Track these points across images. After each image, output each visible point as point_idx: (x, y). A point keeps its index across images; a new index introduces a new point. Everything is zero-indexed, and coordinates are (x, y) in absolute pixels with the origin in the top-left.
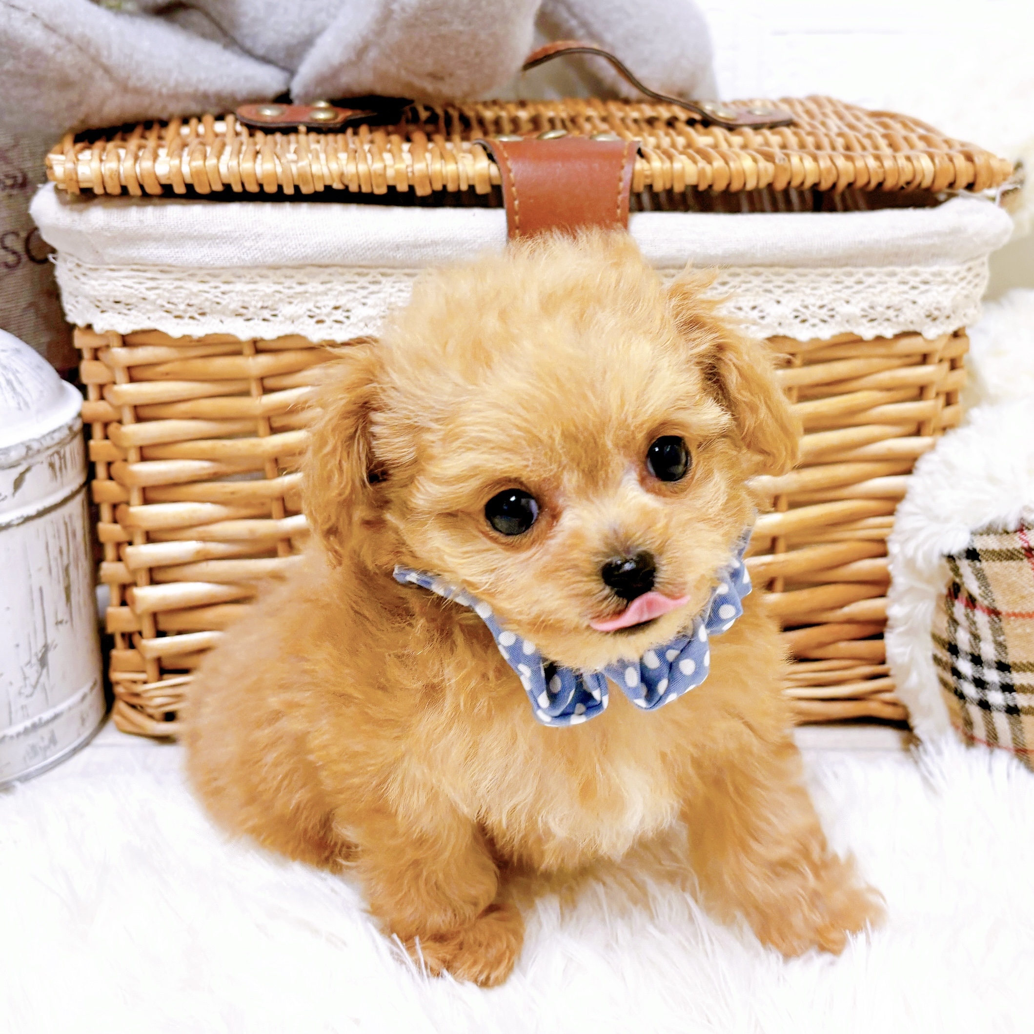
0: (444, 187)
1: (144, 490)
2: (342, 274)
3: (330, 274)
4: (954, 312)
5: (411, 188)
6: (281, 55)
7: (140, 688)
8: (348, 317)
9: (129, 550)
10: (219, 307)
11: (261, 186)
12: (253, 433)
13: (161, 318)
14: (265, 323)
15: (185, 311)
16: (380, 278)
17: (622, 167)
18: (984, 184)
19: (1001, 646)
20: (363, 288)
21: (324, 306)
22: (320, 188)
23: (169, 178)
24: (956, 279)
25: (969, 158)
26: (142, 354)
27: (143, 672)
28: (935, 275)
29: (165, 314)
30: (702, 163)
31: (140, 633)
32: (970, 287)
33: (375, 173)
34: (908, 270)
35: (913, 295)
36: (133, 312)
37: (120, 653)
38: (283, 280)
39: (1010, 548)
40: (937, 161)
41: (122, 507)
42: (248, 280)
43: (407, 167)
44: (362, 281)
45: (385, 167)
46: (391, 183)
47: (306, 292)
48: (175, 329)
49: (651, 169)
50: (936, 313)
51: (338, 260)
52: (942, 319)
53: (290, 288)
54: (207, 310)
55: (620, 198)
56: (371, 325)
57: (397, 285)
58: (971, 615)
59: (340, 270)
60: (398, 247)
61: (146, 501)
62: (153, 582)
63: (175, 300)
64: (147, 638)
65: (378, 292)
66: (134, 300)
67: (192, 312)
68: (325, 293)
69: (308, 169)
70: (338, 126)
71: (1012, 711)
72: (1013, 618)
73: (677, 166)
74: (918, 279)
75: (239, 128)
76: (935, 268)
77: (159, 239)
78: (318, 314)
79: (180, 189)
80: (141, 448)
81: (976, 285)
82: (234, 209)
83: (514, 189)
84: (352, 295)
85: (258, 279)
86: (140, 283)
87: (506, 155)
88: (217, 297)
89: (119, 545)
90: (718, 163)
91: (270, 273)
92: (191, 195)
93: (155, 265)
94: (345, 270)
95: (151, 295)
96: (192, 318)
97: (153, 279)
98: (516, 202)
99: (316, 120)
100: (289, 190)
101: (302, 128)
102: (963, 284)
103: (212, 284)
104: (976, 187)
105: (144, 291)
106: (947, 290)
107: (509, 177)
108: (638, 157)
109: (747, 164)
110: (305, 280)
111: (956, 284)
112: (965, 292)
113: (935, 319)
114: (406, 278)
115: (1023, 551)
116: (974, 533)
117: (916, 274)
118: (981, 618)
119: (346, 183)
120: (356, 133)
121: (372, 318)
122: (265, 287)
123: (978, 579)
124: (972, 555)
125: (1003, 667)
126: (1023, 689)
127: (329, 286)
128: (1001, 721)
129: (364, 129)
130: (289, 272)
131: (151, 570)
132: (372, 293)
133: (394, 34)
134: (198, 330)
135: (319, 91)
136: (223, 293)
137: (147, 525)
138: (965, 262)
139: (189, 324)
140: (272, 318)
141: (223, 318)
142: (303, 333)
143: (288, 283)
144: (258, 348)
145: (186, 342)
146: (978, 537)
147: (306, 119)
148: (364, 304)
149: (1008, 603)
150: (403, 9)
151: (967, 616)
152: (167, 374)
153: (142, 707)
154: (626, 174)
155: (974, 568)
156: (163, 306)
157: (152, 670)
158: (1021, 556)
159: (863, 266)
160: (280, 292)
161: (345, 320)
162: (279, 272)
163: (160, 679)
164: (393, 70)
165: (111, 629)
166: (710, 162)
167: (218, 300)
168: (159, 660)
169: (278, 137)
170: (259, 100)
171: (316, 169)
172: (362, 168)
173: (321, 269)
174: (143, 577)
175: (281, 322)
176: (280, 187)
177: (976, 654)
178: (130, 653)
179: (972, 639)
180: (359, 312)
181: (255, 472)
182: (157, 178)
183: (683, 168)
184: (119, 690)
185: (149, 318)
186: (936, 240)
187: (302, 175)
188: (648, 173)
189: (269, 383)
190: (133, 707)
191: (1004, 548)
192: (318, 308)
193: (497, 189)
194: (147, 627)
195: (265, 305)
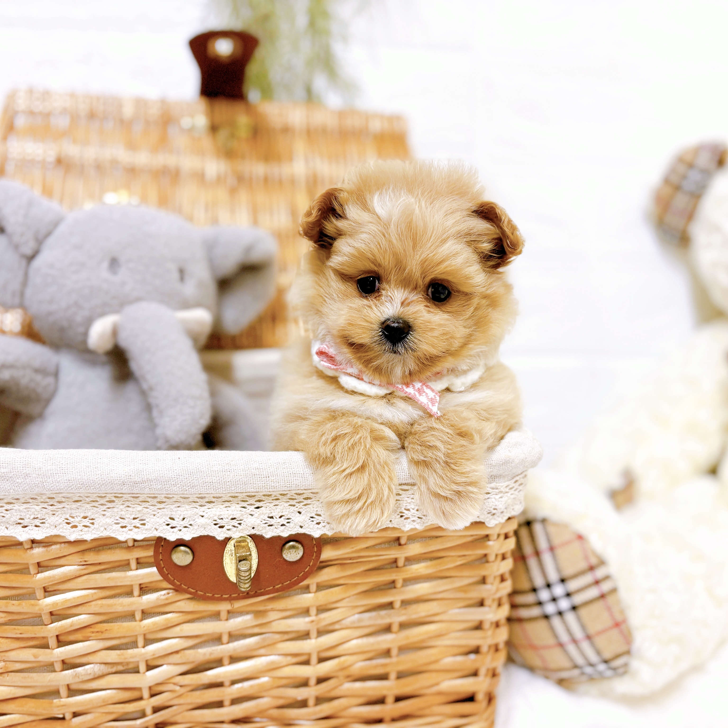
4: (506, 508)
10: (4, 519)
14: (37, 528)
20: (103, 505)
21: (77, 516)
24: (507, 489)
28: (493, 488)
32: (516, 493)
47: (64, 508)
50: (494, 511)
52: (498, 514)
56: (108, 529)
57: (126, 504)
65: (113, 508)
76: (494, 485)
78: (73, 522)
81: (520, 491)
84: (94, 510)
102: (512, 491)
106: (502, 497)
111: (507, 492)
112: (513, 496)
113: (493, 514)
121: (109, 524)
132: (110, 508)
136: (7, 510)
138: (512, 479)
140: (41, 525)
141: (8, 526)
148: (104, 515)
160: (46, 508)
161: (91, 525)
175: (47, 528)
180: (100, 520)
192: (72, 518)
195: (36, 517)
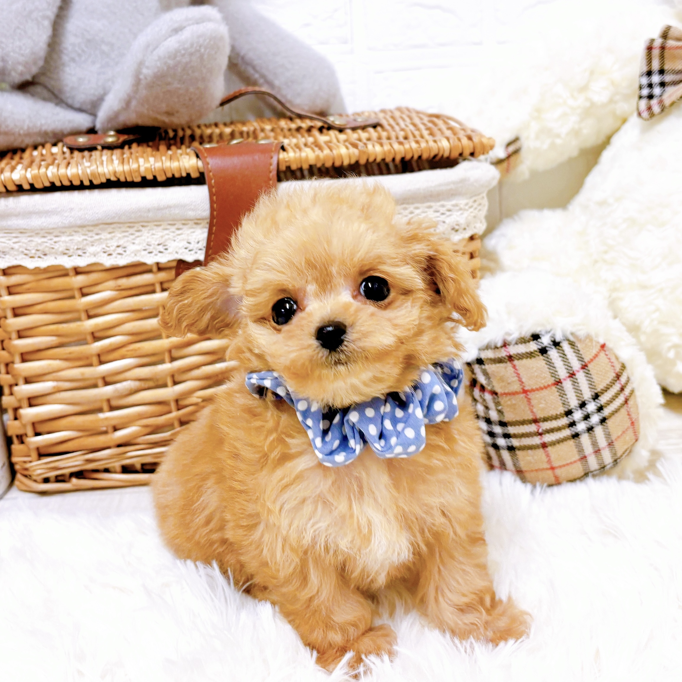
0: (173, 175)
1: (22, 354)
2: (120, 228)
3: (113, 228)
4: (468, 226)
5: (155, 177)
6: (89, 107)
7: (28, 465)
8: (125, 251)
9: (16, 389)
10: (54, 251)
11: (71, 182)
12: (79, 319)
13: (23, 258)
14: (79, 258)
15: (35, 254)
16: (141, 228)
17: (272, 158)
18: (479, 152)
19: (500, 412)
20: (132, 234)
21: (112, 246)
22: (104, 181)
23: (20, 181)
24: (467, 207)
25: (470, 138)
26: (14, 280)
27: (29, 456)
28: (454, 206)
29: (24, 256)
30: (318, 152)
31: (26, 435)
32: (476, 211)
33: (133, 170)
34: (439, 204)
35: (443, 218)
36: (7, 256)
37: (16, 447)
38: (87, 233)
39: (500, 356)
40: (451, 141)
41: (11, 365)
42: (68, 234)
43: (151, 166)
44: (131, 231)
45: (139, 166)
46: (143, 175)
47: (100, 239)
48: (31, 264)
49: (289, 157)
50: (457, 227)
51: (116, 220)
52: (461, 230)
53: (91, 237)
54: (47, 252)
55: (271, 175)
56: (138, 255)
57: (151, 232)
58: (482, 396)
59: (119, 225)
60: (149, 211)
61: (24, 360)
62: (31, 405)
63: (29, 248)
64: (30, 437)
65: (141, 236)
66: (7, 250)
67: (39, 254)
68: (112, 239)
69: (96, 171)
70: (119, 145)
71: (511, 449)
72: (504, 396)
73: (303, 155)
74: (445, 209)
75: (65, 149)
76: (454, 202)
77: (17, 215)
78: (109, 251)
79: (26, 187)
80: (18, 332)
81: (480, 210)
82: (57, 196)
83: (211, 174)
84: (126, 239)
85: (74, 233)
86: (9, 240)
87: (206, 155)
88: (52, 245)
89: (11, 386)
90: (327, 151)
91: (80, 230)
92: (33, 189)
93: (16, 229)
94: (121, 225)
95: (16, 246)
96: (39, 257)
97: (16, 237)
98: (213, 181)
99: (107, 143)
100: (87, 183)
101: (99, 148)
102: (471, 210)
103: (49, 238)
104: (476, 154)
105: (12, 244)
106: (462, 214)
107: (208, 168)
108: (281, 151)
109: (343, 151)
110: (100, 232)
111: (467, 210)
112: (472, 214)
113: (457, 231)
114: (155, 227)
115: (507, 358)
116: (480, 350)
117: (443, 206)
118: (488, 397)
119: (118, 176)
120: (130, 148)
121: (139, 251)
122: (78, 238)
123: (484, 375)
124: (480, 361)
125: (503, 424)
126: (515, 436)
127: (113, 235)
128: (506, 455)
129: (134, 146)
130: (91, 228)
131: (29, 399)
132: (138, 237)
133: (143, 92)
134: (43, 264)
135: (110, 126)
136: (55, 242)
137: (26, 374)
138: (471, 197)
139: (38, 261)
140: (83, 255)
141: (57, 256)
142: (101, 262)
143: (90, 234)
144: (77, 271)
145: (37, 271)
146: (482, 351)
147: (102, 142)
148: (134, 243)
149: (501, 388)
150: (146, 78)
151: (481, 396)
152: (29, 289)
153: (30, 476)
154: (274, 161)
155: (482, 369)
156: (22, 252)
157: (34, 455)
158: (506, 360)
159: (413, 203)
160: (86, 240)
161: (123, 253)
162: (85, 229)
163: (39, 459)
164: (146, 111)
165: (10, 433)
166: (322, 151)
167: (52, 246)
168: (38, 449)
169: (86, 153)
170: (77, 133)
171: (100, 170)
172: (126, 168)
173: (107, 226)
174: (25, 403)
175: (88, 257)
176: (82, 182)
177: (487, 417)
178: (22, 447)
179: (485, 409)
180: (131, 248)
181: (82, 342)
182: (13, 181)
183: (307, 156)
184: (17, 467)
185: (16, 259)
186: (452, 186)
187: (93, 174)
188: (287, 159)
189: (85, 291)
190: (26, 476)
191: (497, 357)
192: (109, 247)
193: (202, 174)
194: (30, 431)
195: (79, 247)
